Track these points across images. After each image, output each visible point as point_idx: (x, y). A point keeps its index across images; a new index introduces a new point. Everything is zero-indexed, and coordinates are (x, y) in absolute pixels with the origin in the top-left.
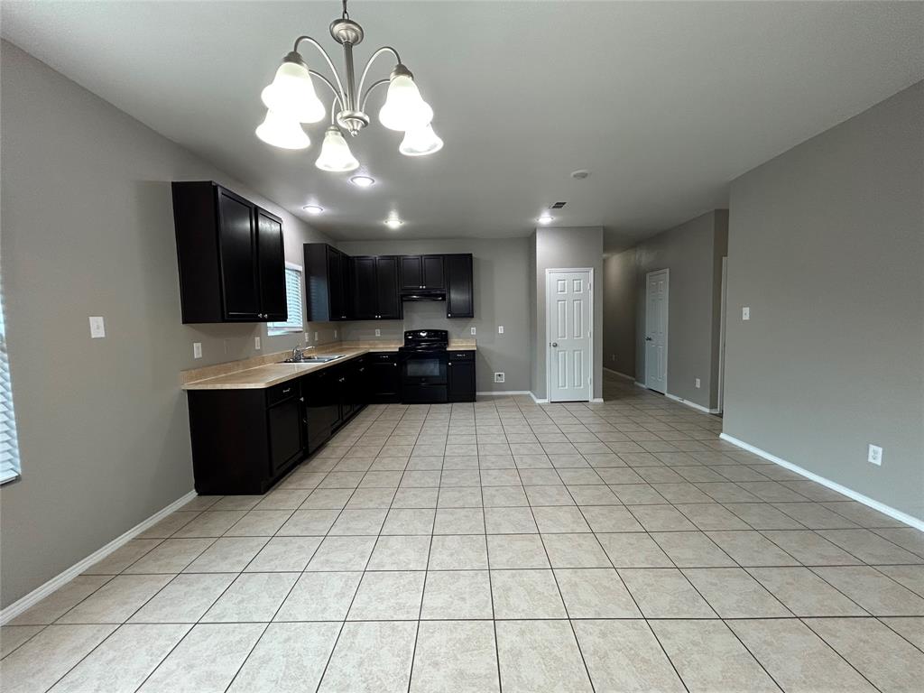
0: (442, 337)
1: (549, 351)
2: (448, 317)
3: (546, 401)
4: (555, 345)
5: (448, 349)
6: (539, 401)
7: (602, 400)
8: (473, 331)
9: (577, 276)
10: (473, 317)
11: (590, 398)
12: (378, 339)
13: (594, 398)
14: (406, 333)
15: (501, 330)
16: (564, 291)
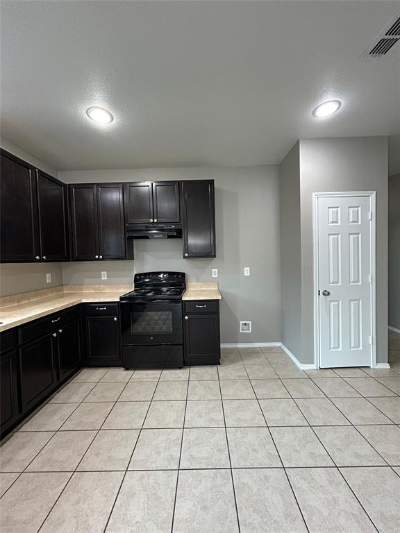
0: (178, 281)
1: (318, 301)
2: (185, 257)
3: (313, 367)
4: (326, 294)
5: (185, 298)
6: (303, 367)
7: (387, 366)
8: (215, 273)
9: (354, 201)
10: (214, 256)
11: (372, 362)
12: (105, 283)
13: (377, 362)
14: (136, 275)
15: (247, 272)
16: (336, 222)
